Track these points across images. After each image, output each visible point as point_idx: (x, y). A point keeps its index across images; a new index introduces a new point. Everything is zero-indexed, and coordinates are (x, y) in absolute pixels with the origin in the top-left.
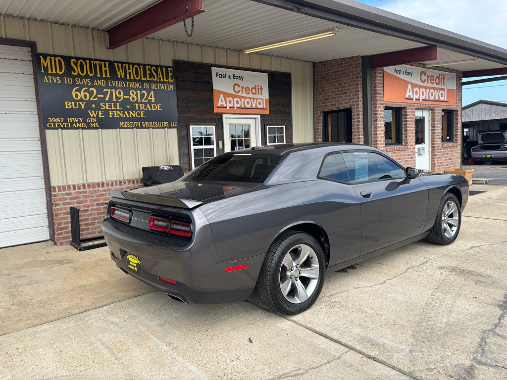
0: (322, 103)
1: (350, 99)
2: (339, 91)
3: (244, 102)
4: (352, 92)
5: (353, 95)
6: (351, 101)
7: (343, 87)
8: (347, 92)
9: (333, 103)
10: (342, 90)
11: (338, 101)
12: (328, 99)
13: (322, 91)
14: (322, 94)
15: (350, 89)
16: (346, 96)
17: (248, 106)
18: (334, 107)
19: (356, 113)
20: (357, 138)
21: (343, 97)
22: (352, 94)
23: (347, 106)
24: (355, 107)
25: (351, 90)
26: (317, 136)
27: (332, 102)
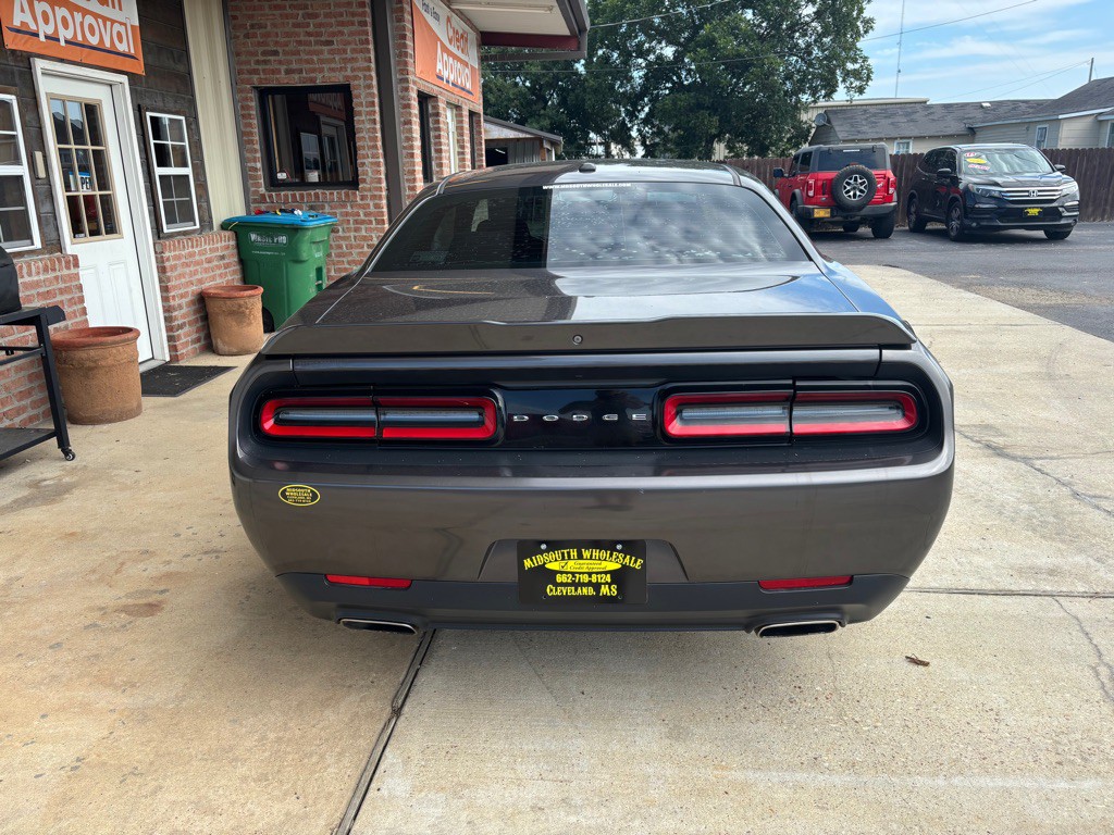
0: (258, 62)
1: (346, 61)
2: (309, 34)
3: (82, 24)
4: (349, 43)
5: (353, 51)
6: (349, 66)
7: (321, 25)
8: (335, 39)
9: (294, 66)
10: (319, 34)
11: (308, 62)
12: (275, 53)
13: (252, 26)
14: (255, 36)
15: (342, 33)
16: (331, 52)
17: (94, 41)
18: (296, 76)
19: (363, 99)
20: (372, 163)
21: (321, 52)
22: (349, 48)
23: (338, 78)
24: (362, 82)
25: (346, 37)
26: (248, 155)
27: (289, 62)
